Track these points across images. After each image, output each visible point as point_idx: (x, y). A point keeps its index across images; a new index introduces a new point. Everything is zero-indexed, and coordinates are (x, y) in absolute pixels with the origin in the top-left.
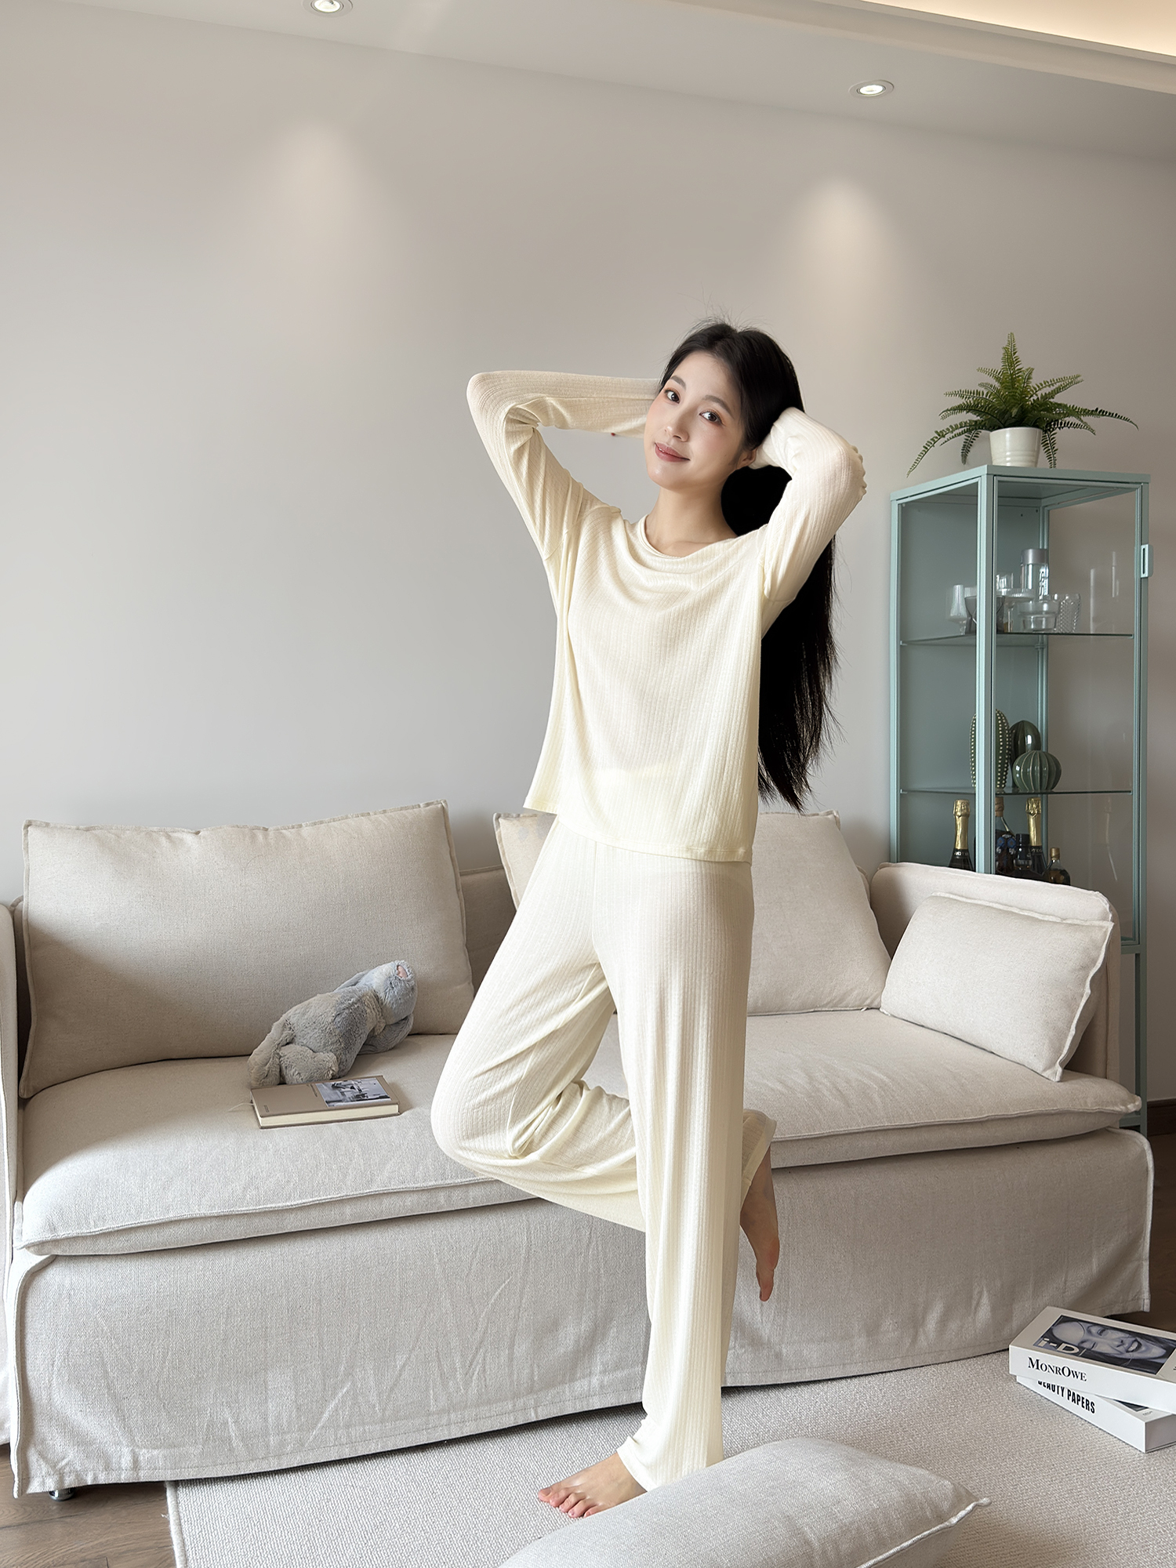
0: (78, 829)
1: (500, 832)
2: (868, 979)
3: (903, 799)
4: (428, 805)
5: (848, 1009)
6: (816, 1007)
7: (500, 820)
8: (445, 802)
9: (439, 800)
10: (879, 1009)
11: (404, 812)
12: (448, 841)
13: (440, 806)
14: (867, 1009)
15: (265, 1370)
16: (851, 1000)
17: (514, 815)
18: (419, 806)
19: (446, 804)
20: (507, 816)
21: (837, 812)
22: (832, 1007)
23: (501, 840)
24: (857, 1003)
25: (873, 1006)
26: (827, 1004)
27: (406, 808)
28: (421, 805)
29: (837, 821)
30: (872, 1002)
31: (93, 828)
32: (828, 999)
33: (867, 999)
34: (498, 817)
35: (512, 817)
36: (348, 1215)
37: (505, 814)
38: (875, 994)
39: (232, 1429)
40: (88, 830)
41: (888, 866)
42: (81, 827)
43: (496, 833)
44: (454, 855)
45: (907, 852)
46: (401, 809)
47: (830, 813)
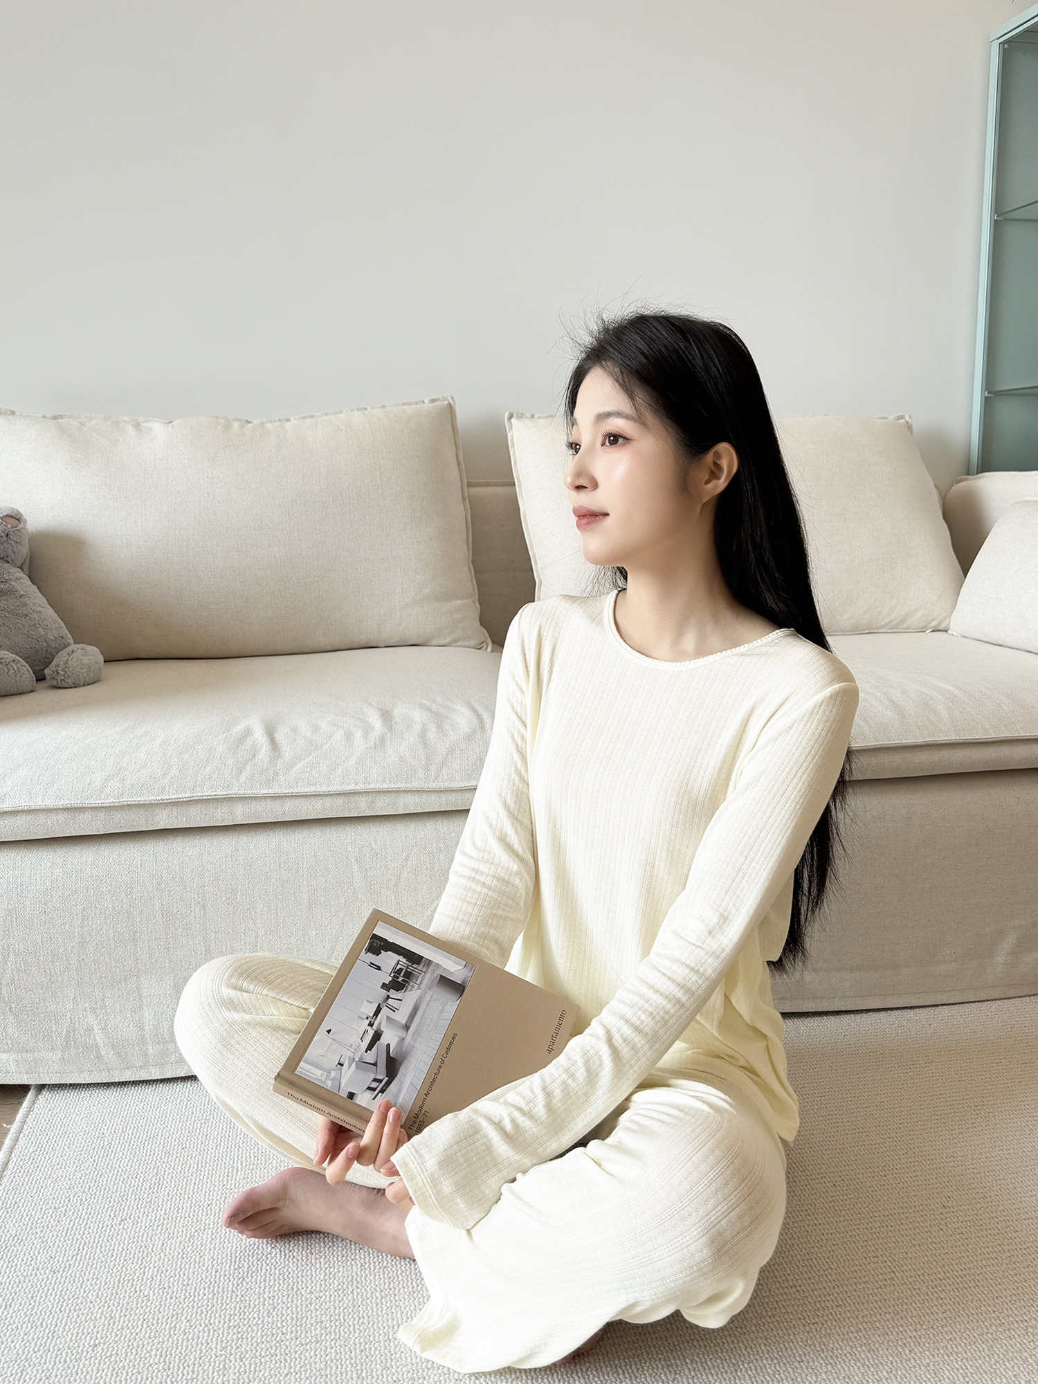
0: (44, 417)
1: (512, 435)
2: (936, 598)
3: (988, 403)
4: (433, 401)
5: (910, 631)
6: (872, 628)
7: (513, 420)
8: (452, 398)
9: (445, 396)
10: (947, 631)
11: (404, 407)
12: (455, 442)
13: (446, 402)
14: (933, 631)
15: (138, 977)
16: (914, 621)
17: (528, 415)
18: (423, 402)
19: (454, 401)
20: (521, 416)
21: (910, 417)
22: (890, 629)
23: (513, 446)
24: (921, 625)
25: (940, 628)
26: (886, 624)
27: (408, 404)
28: (426, 401)
29: (909, 427)
30: (939, 624)
31: (61, 417)
32: (887, 620)
33: (932, 620)
34: (511, 416)
35: (526, 418)
36: (240, 814)
37: (517, 414)
38: (944, 615)
39: (99, 1037)
40: (55, 418)
41: (967, 480)
42: (48, 415)
43: (509, 436)
44: (461, 457)
45: (988, 462)
46: (403, 404)
47: (902, 417)
